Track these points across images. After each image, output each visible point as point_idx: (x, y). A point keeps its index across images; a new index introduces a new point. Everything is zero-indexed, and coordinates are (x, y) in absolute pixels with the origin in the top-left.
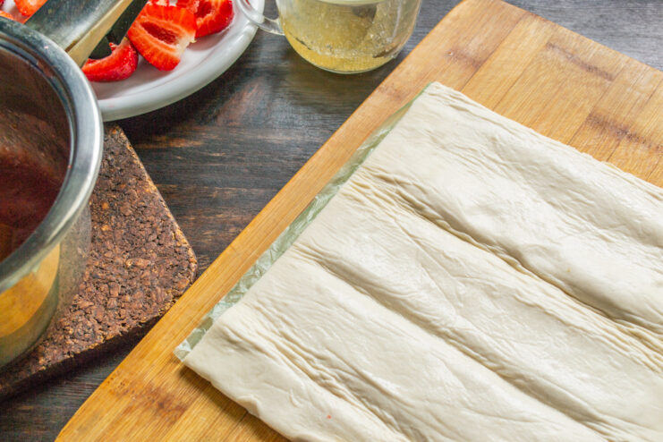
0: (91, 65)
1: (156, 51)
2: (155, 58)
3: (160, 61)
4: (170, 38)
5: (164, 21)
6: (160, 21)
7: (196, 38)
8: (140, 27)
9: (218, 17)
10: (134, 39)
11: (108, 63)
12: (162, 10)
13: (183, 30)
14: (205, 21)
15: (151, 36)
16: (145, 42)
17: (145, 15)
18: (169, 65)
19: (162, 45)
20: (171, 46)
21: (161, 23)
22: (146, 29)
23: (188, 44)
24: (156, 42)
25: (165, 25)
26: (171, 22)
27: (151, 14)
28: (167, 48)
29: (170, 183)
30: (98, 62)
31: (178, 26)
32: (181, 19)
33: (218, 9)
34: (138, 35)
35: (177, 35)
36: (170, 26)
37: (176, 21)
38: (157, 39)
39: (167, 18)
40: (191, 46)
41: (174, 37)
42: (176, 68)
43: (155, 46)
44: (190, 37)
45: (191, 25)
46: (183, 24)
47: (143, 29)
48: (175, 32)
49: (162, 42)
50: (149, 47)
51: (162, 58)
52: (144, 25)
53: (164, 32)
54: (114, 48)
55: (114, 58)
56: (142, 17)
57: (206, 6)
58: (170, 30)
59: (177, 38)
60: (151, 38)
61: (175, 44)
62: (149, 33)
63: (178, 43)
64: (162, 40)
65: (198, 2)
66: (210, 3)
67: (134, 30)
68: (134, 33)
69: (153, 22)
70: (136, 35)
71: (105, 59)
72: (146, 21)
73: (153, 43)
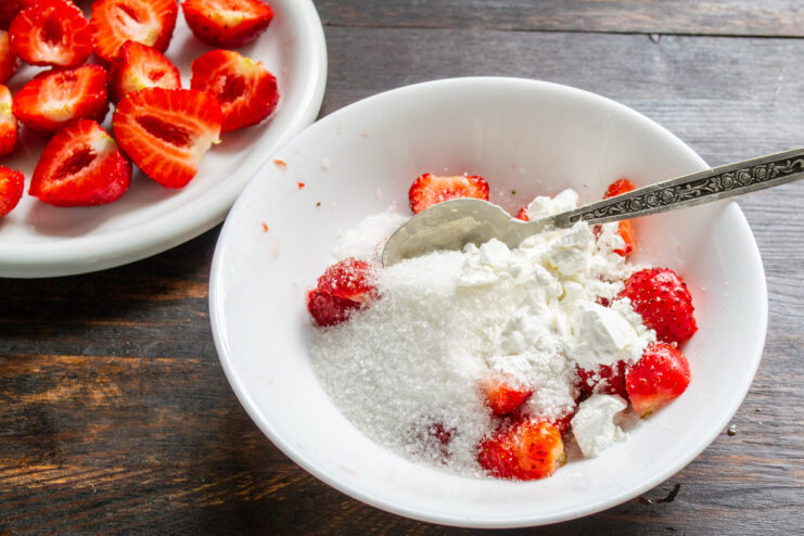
0: (58, 183)
1: (159, 158)
2: (158, 169)
3: (166, 174)
4: (180, 137)
5: (171, 113)
6: (166, 113)
7: (221, 137)
8: (134, 123)
9: (253, 101)
10: (126, 142)
11: (85, 182)
12: (169, 96)
13: (201, 125)
14: (235, 108)
15: (152, 136)
16: (142, 146)
17: (141, 105)
18: (179, 179)
19: (168, 150)
20: (183, 150)
21: (168, 116)
22: (143, 126)
23: (209, 146)
24: (160, 146)
25: (174, 118)
26: (183, 115)
27: (149, 102)
28: (176, 153)
29: (188, 355)
30: (70, 178)
31: (194, 120)
32: (198, 109)
33: (254, 90)
34: (132, 136)
35: (192, 133)
36: (180, 120)
37: (191, 112)
38: (160, 140)
39: (175, 109)
40: (214, 147)
41: (187, 136)
42: (191, 182)
43: (158, 151)
44: (212, 136)
45: (210, 115)
46: (201, 115)
47: (139, 126)
48: (189, 128)
49: (170, 145)
50: (148, 154)
51: (169, 169)
52: (141, 120)
53: (172, 129)
54: (94, 157)
55: (95, 172)
56: (137, 108)
57: (236, 85)
58: (181, 125)
59: (191, 137)
60: (151, 141)
61: (189, 147)
62: (149, 131)
63: (194, 144)
64: (169, 141)
65: (224, 78)
66: (242, 79)
67: (125, 129)
68: (126, 134)
69: (155, 115)
70: (128, 137)
71: (80, 174)
72: (143, 114)
73: (155, 148)
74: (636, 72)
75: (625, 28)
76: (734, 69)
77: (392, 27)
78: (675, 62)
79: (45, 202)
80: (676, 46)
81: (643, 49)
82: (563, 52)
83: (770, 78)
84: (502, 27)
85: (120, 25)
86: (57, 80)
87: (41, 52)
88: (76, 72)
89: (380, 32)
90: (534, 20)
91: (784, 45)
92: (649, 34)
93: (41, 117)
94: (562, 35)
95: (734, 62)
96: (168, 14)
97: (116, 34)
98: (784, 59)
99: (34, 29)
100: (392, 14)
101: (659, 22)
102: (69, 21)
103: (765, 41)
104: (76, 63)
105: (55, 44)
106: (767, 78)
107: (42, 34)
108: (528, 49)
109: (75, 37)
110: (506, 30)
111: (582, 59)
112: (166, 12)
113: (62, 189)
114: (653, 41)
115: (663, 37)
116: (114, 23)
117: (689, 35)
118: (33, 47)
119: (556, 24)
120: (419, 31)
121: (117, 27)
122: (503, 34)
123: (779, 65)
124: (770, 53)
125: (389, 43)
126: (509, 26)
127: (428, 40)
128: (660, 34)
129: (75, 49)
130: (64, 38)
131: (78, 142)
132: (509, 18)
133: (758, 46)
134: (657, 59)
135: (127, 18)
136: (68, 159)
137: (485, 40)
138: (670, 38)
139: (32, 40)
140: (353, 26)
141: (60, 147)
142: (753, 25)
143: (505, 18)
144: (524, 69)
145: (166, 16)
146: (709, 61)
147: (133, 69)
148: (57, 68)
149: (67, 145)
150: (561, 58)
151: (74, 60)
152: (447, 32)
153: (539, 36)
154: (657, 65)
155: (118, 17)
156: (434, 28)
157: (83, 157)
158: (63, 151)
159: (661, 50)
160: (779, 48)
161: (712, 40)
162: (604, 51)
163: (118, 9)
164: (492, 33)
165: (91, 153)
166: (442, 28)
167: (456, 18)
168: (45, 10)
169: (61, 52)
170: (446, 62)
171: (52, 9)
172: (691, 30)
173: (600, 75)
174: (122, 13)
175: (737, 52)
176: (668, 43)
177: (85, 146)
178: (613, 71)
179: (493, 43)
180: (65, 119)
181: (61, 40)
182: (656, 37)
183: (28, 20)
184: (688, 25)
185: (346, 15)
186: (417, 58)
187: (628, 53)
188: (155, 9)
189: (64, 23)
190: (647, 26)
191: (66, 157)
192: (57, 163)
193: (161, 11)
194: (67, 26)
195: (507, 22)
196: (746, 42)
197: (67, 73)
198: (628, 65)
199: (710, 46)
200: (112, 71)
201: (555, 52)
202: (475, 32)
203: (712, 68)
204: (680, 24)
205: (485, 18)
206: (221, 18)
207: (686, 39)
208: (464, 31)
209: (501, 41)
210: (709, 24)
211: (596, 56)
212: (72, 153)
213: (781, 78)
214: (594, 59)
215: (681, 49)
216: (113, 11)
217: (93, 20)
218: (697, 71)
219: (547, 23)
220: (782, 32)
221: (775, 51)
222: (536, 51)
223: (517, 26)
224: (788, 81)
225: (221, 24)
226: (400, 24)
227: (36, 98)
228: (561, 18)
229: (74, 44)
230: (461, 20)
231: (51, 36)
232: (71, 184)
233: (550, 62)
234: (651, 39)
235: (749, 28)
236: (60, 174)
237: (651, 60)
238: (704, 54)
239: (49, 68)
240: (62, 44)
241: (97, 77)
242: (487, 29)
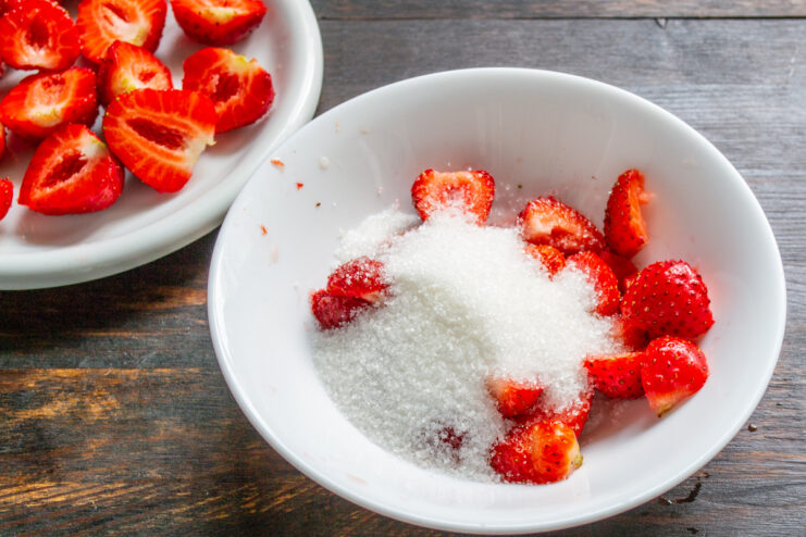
0: (48, 190)
1: (151, 163)
2: (152, 173)
3: (160, 178)
4: (174, 140)
5: (164, 115)
6: (157, 114)
7: (216, 138)
8: (125, 126)
9: (247, 99)
10: (117, 146)
11: (76, 188)
12: (160, 98)
13: (195, 126)
14: (229, 108)
15: (144, 139)
16: (134, 150)
17: (132, 107)
18: (173, 183)
19: (162, 153)
20: (177, 153)
21: (160, 117)
22: (134, 129)
23: (203, 148)
24: (153, 149)
25: (166, 120)
26: (175, 116)
27: (140, 103)
28: (169, 156)
29: (187, 364)
30: (61, 185)
31: (187, 121)
32: (190, 109)
33: (248, 88)
34: (124, 139)
35: (185, 134)
36: (173, 122)
37: (183, 113)
38: (153, 143)
39: (167, 111)
40: (208, 149)
41: (181, 138)
42: (186, 186)
43: (151, 154)
44: (207, 137)
45: (203, 116)
46: (194, 116)
47: (130, 129)
48: (182, 130)
49: (163, 148)
50: (140, 157)
51: (163, 173)
52: (131, 123)
53: (164, 132)
54: (85, 162)
55: (86, 179)
56: (128, 111)
57: (229, 84)
58: (174, 127)
59: (184, 139)
60: (144, 144)
61: (183, 149)
62: (141, 134)
63: (188, 147)
64: (161, 143)
65: (216, 77)
66: (235, 77)
67: (116, 133)
68: (117, 137)
69: (147, 117)
70: (120, 141)
71: (71, 180)
72: (134, 117)
73: (147, 151)
74: (643, 58)
75: (631, 13)
76: (745, 52)
77: (389, 19)
78: (683, 47)
79: (36, 211)
80: (684, 30)
81: (650, 34)
82: (567, 40)
83: (783, 61)
84: (503, 15)
85: (107, 25)
86: (44, 84)
87: (27, 55)
88: (64, 76)
89: (377, 25)
90: (536, 8)
91: (796, 26)
92: (656, 19)
93: (28, 123)
94: (566, 22)
95: (745, 45)
96: (157, 13)
97: (104, 35)
98: (796, 40)
99: (19, 32)
100: (390, 5)
101: (664, 6)
102: (54, 23)
103: (775, 23)
104: (63, 67)
105: (41, 47)
106: (778, 61)
107: (27, 37)
108: (530, 38)
109: (61, 40)
110: (507, 19)
111: (587, 46)
112: (155, 10)
113: (53, 196)
114: (660, 26)
115: (670, 22)
116: (101, 23)
117: (697, 18)
118: (18, 51)
119: (559, 11)
120: (417, 22)
121: (105, 28)
122: (504, 23)
123: (791, 46)
124: (782, 34)
125: (387, 36)
126: (510, 15)
127: (428, 32)
128: (667, 19)
129: (62, 51)
130: (50, 40)
131: (68, 147)
132: (510, 7)
133: (767, 27)
134: (665, 44)
135: (115, 18)
136: (58, 165)
137: (486, 30)
138: (677, 23)
139: (17, 43)
140: (349, 19)
141: (50, 153)
142: (763, 6)
143: (505, 6)
144: (527, 58)
145: (154, 15)
146: (718, 45)
147: (122, 70)
148: (43, 72)
149: (56, 151)
150: (566, 46)
151: (61, 62)
152: (446, 22)
153: (542, 24)
154: (665, 51)
155: (106, 17)
156: (432, 18)
157: (73, 163)
158: (53, 156)
159: (668, 35)
160: (791, 29)
161: (720, 22)
162: (610, 37)
163: (105, 9)
164: (493, 22)
165: (82, 158)
166: (442, 18)
167: (454, 7)
168: (29, 12)
169: (48, 55)
170: (445, 54)
171: (37, 10)
172: (699, 13)
173: (606, 62)
174: (109, 13)
175: (747, 34)
176: (676, 28)
177: (75, 151)
178: (619, 58)
179: (495, 33)
180: (53, 124)
181: (47, 42)
182: (662, 22)
183: (12, 22)
184: (695, 8)
185: (341, 8)
186: (416, 50)
187: (635, 38)
188: (142, 8)
189: (49, 25)
190: (653, 10)
191: (55, 164)
192: (46, 171)
193: (148, 11)
194: (53, 27)
195: (508, 10)
196: (756, 23)
197: (54, 76)
198: (635, 52)
199: (719, 29)
200: (101, 72)
201: (559, 40)
202: (476, 22)
203: (722, 52)
204: (687, 7)
205: (485, 7)
206: (212, 15)
207: (694, 23)
208: (464, 21)
209: (502, 30)
210: (718, 7)
211: (601, 43)
212: (61, 160)
213: (793, 60)
214: (599, 46)
215: (689, 34)
216: (100, 10)
217: (80, 20)
218: (707, 55)
219: (550, 10)
220: (793, 13)
221: (787, 32)
222: (539, 40)
223: (518, 14)
224: (801, 63)
225: (212, 21)
226: (397, 15)
227: (23, 104)
228: (564, 5)
229: (60, 47)
230: (461, 11)
231: (37, 39)
232: (62, 192)
233: (553, 51)
234: (658, 24)
235: (759, 9)
236: (50, 181)
237: (658, 46)
238: (714, 38)
239: (36, 72)
240: (48, 47)
241: (86, 78)
242: (488, 18)
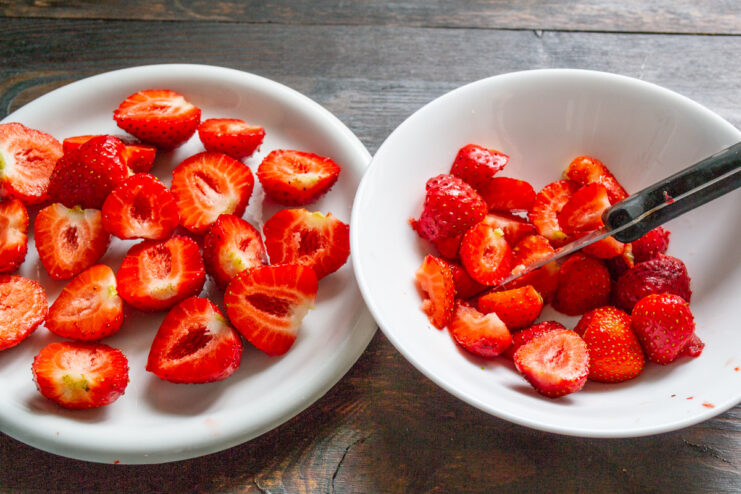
0: (176, 362)
1: (265, 330)
2: (264, 340)
3: (271, 343)
4: (279, 307)
5: (276, 288)
6: (271, 289)
8: (244, 302)
9: (333, 250)
10: (238, 320)
13: (300, 296)
15: (259, 311)
16: (252, 322)
17: (251, 284)
18: (282, 346)
19: (273, 321)
20: (285, 319)
21: (273, 290)
22: (252, 304)
24: (266, 319)
25: (277, 292)
26: (285, 289)
27: (258, 280)
30: (187, 358)
31: (294, 291)
32: (297, 282)
33: (331, 240)
34: (243, 314)
35: (291, 302)
36: (282, 293)
37: (291, 285)
38: (266, 314)
39: (279, 285)
41: (287, 305)
42: (292, 347)
43: (265, 324)
44: (310, 303)
46: (300, 288)
47: (250, 306)
48: (290, 299)
49: (274, 317)
50: (256, 328)
51: (274, 339)
52: (250, 298)
53: (274, 301)
54: (209, 338)
55: (210, 356)
56: (248, 288)
57: (310, 240)
58: (283, 298)
59: (291, 306)
60: (259, 316)
61: (289, 315)
62: (258, 308)
63: (293, 313)
64: (272, 313)
65: (298, 235)
66: (314, 233)
67: (238, 309)
68: (238, 312)
69: (263, 292)
70: (240, 315)
71: (196, 355)
72: (253, 293)
73: (262, 321)
74: (523, 61)
75: (515, 26)
76: (605, 58)
77: (321, 24)
78: (556, 53)
79: (162, 379)
80: (557, 40)
81: (529, 43)
82: (463, 45)
83: (635, 67)
84: (413, 24)
85: (200, 194)
86: (150, 254)
87: (133, 228)
88: (167, 245)
89: (312, 29)
90: (439, 19)
91: (645, 39)
92: (534, 31)
93: (148, 298)
94: (462, 31)
95: (605, 53)
96: (246, 187)
97: (197, 204)
98: (646, 51)
99: (125, 207)
100: (323, 13)
101: (542, 21)
102: (156, 197)
103: (630, 36)
104: (164, 238)
105: (144, 219)
106: (631, 67)
107: (131, 210)
108: (434, 43)
109: (163, 210)
110: (416, 27)
111: (478, 51)
112: (244, 184)
113: (180, 367)
114: (538, 36)
115: (546, 33)
116: (195, 192)
117: (567, 31)
118: (125, 225)
119: (457, 22)
120: (344, 27)
121: (197, 197)
122: (414, 30)
123: (641, 56)
124: (634, 46)
125: (320, 38)
126: (419, 24)
127: (352, 35)
128: (543, 31)
129: (163, 223)
130: (152, 213)
131: (193, 321)
132: (419, 18)
133: (624, 40)
134: (541, 51)
135: (206, 187)
136: (185, 336)
137: (399, 35)
138: (552, 34)
139: (124, 217)
140: (290, 24)
141: (176, 324)
142: (620, 23)
143: (415, 17)
144: (431, 59)
145: (244, 188)
146: (584, 53)
147: (229, 245)
148: (148, 243)
149: (183, 322)
150: (461, 50)
151: (163, 232)
152: (367, 28)
153: (443, 31)
154: (541, 56)
155: (197, 185)
156: (357, 25)
157: (198, 338)
158: (179, 328)
159: (544, 44)
160: (643, 42)
161: (586, 35)
162: (497, 44)
163: (197, 178)
164: (404, 29)
165: (206, 334)
166: (363, 24)
167: (374, 17)
168: (134, 189)
169: (151, 227)
170: (366, 53)
171: (140, 187)
172: (569, 27)
173: (493, 64)
174: (202, 182)
175: (607, 44)
176: (550, 37)
177: (200, 325)
178: (504, 61)
179: (406, 38)
180: (169, 296)
181: (150, 216)
182: (540, 33)
183: (118, 199)
184: (566, 23)
185: (284, 15)
186: (342, 50)
187: (517, 46)
188: (232, 180)
189: (151, 200)
190: (532, 24)
191: (182, 335)
192: (173, 341)
193: (240, 183)
194: (155, 201)
195: (417, 20)
196: (614, 36)
197: (158, 246)
198: (517, 56)
199: (584, 40)
201: (456, 45)
202: (391, 28)
203: (586, 58)
204: (560, 22)
205: (399, 17)
206: (300, 182)
207: (565, 35)
208: (381, 28)
209: (411, 36)
210: (584, 22)
211: (491, 48)
212: (187, 332)
213: (643, 67)
214: (488, 51)
215: (561, 43)
216: (192, 179)
217: (173, 187)
218: (574, 61)
219: (450, 21)
220: (644, 29)
221: (639, 44)
222: (441, 44)
223: (425, 23)
224: (649, 69)
225: (300, 187)
226: (328, 22)
227: (138, 279)
228: (462, 18)
229: (162, 219)
230: (379, 19)
231: (141, 212)
232: (187, 363)
233: (452, 53)
234: (536, 34)
235: (617, 25)
236: (176, 353)
237: (536, 52)
238: (580, 47)
239: (139, 241)
240: (151, 220)
241: (190, 248)
242: (401, 26)
